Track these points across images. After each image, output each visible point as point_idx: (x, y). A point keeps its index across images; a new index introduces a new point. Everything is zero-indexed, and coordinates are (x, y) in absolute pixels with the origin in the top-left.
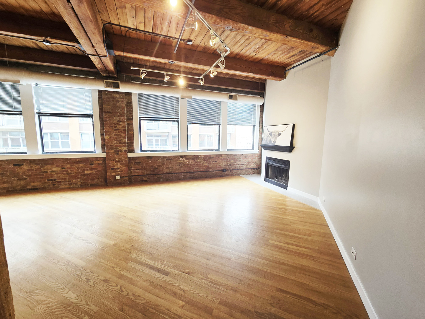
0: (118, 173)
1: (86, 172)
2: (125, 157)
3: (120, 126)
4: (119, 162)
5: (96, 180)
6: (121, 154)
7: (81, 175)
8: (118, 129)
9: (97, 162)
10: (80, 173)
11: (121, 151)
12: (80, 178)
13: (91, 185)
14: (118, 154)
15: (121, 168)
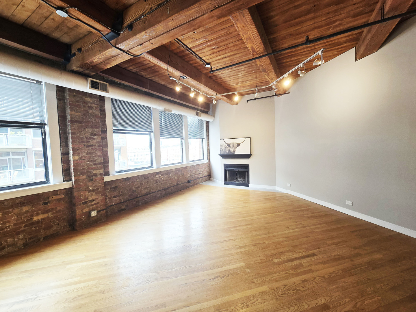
2: (101, 183)
3: (95, 141)
4: (94, 191)
6: (96, 180)
7: (25, 227)
8: (92, 146)
9: (55, 197)
10: (23, 222)
11: (96, 175)
14: (92, 180)
15: (96, 199)
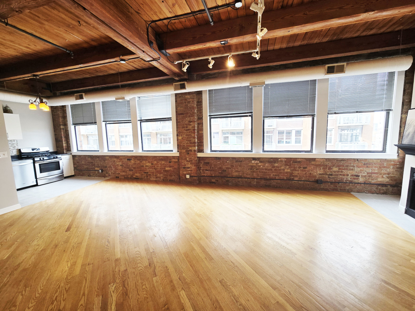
0: (189, 172)
1: (167, 169)
2: (194, 157)
3: (191, 127)
4: (190, 162)
5: (173, 177)
6: (191, 154)
7: (163, 171)
8: (189, 130)
9: (173, 160)
10: (162, 169)
11: (191, 151)
12: (163, 173)
13: (170, 180)
14: (188, 154)
15: (191, 167)
